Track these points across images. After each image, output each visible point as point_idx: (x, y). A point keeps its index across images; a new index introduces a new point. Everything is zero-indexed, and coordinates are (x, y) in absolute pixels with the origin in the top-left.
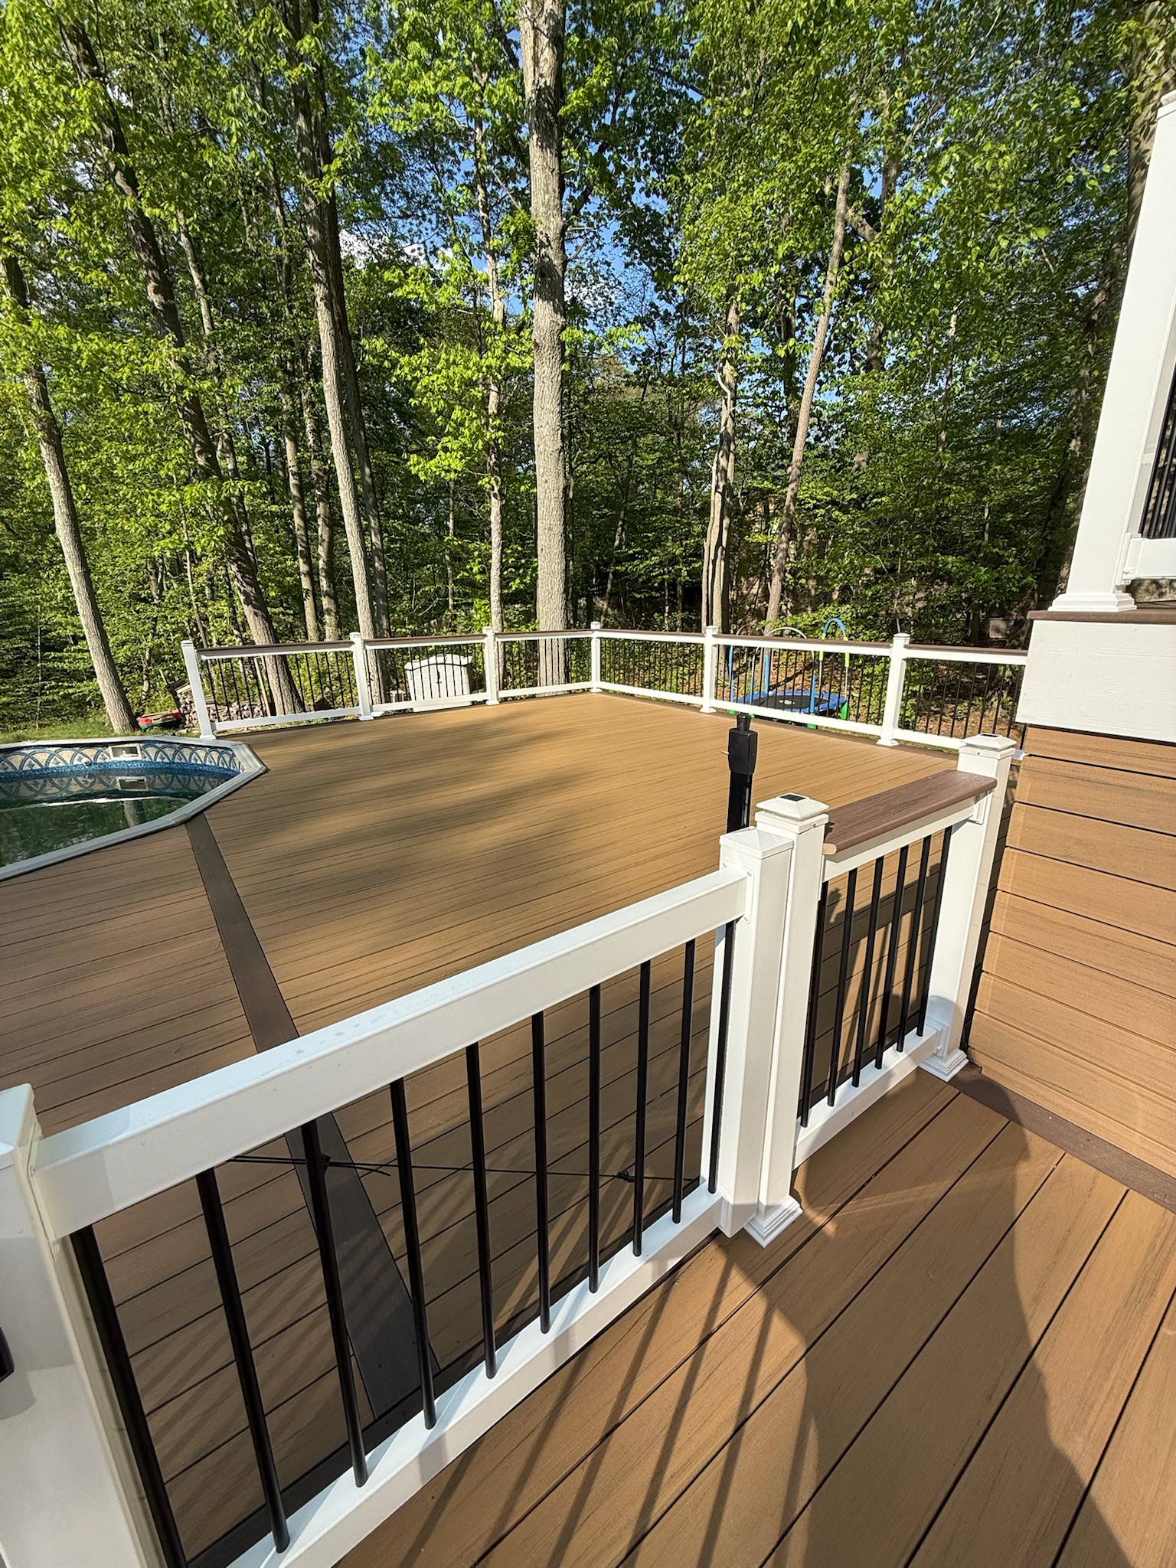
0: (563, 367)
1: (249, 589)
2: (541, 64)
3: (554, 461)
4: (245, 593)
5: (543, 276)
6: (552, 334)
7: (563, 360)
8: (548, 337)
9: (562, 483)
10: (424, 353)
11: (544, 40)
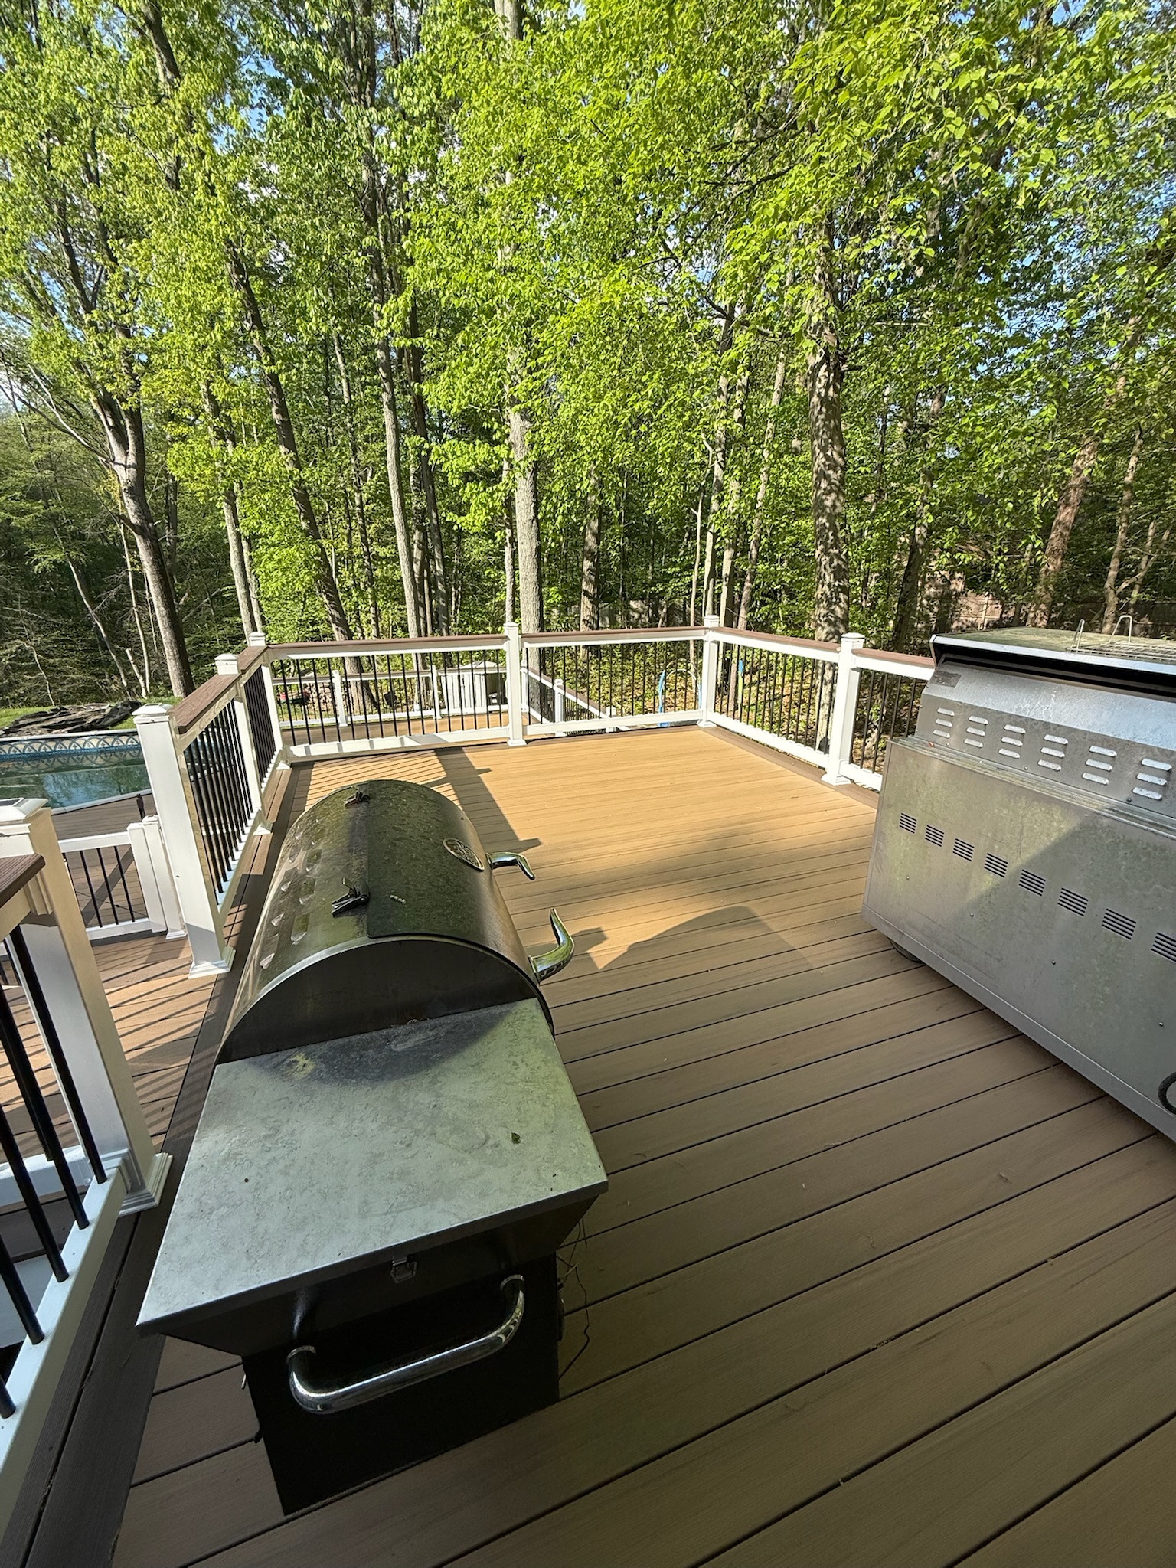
3: (527, 526)
9: (534, 543)
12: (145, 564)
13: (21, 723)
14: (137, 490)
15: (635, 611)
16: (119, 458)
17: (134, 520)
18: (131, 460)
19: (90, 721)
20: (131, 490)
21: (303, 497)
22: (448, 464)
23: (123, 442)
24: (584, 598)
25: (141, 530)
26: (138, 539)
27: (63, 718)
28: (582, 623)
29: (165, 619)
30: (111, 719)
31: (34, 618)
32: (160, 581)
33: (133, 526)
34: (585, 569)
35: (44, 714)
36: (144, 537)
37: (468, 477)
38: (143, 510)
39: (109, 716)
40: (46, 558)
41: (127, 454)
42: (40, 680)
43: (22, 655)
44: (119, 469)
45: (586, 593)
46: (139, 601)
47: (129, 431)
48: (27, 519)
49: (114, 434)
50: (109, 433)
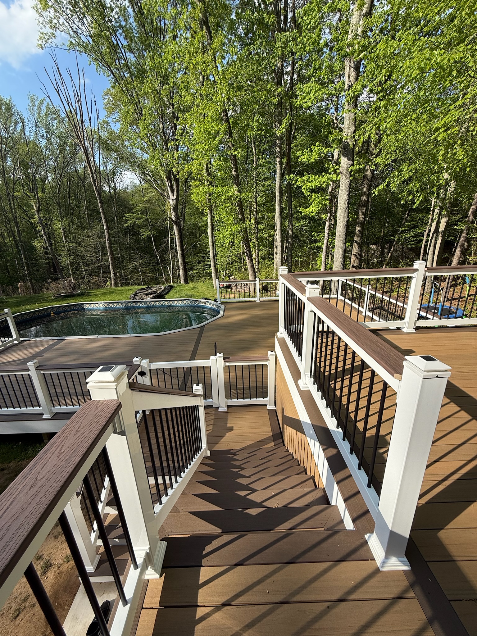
0: (351, 178)
1: (248, 252)
2: (351, 78)
3: (343, 211)
4: (246, 253)
5: (345, 149)
6: (347, 168)
7: (351, 176)
8: (345, 169)
9: (346, 219)
10: (305, 177)
11: (352, 69)
12: (176, 235)
13: (138, 292)
14: (175, 209)
15: (372, 250)
16: (171, 197)
17: (174, 219)
18: (175, 197)
19: (158, 292)
20: (174, 209)
21: (240, 205)
22: (305, 186)
23: (173, 191)
24: (355, 244)
25: (176, 223)
26: (174, 226)
27: (150, 291)
28: (352, 256)
29: (181, 255)
30: (165, 292)
31: (140, 255)
32: (180, 241)
33: (173, 221)
34: (357, 231)
35: (143, 289)
36: (176, 225)
37: (313, 191)
38: (177, 216)
39: (164, 291)
40: (145, 234)
41: (173, 195)
42: (140, 276)
43: (135, 267)
44: (171, 201)
45: (356, 242)
46: (172, 248)
47: (175, 187)
48: (140, 221)
49: (170, 189)
50: (169, 188)
